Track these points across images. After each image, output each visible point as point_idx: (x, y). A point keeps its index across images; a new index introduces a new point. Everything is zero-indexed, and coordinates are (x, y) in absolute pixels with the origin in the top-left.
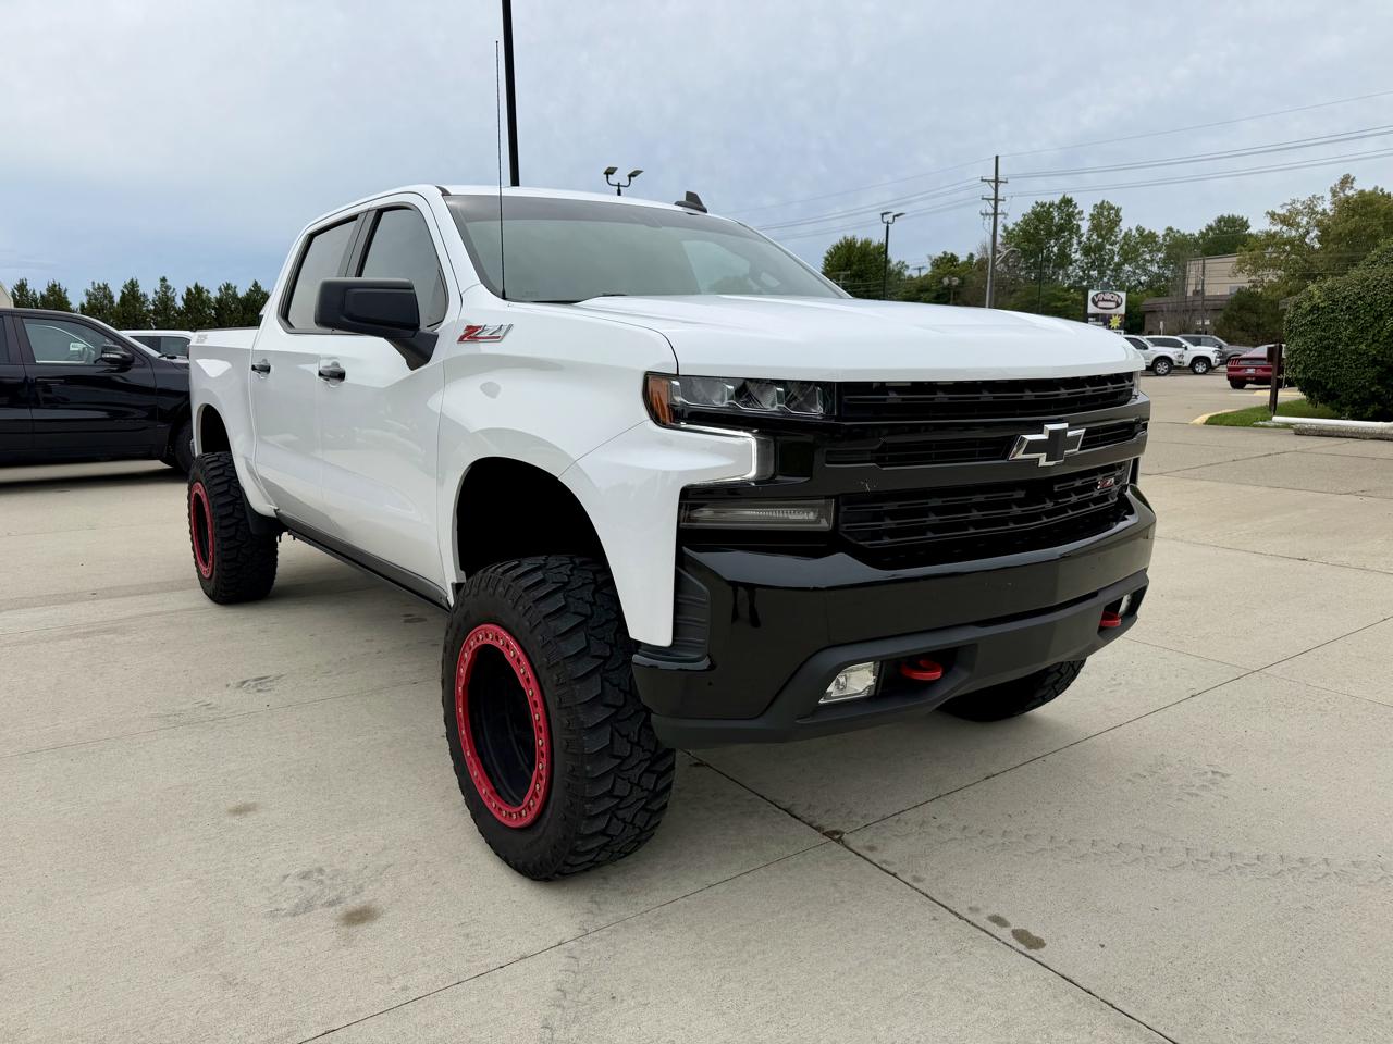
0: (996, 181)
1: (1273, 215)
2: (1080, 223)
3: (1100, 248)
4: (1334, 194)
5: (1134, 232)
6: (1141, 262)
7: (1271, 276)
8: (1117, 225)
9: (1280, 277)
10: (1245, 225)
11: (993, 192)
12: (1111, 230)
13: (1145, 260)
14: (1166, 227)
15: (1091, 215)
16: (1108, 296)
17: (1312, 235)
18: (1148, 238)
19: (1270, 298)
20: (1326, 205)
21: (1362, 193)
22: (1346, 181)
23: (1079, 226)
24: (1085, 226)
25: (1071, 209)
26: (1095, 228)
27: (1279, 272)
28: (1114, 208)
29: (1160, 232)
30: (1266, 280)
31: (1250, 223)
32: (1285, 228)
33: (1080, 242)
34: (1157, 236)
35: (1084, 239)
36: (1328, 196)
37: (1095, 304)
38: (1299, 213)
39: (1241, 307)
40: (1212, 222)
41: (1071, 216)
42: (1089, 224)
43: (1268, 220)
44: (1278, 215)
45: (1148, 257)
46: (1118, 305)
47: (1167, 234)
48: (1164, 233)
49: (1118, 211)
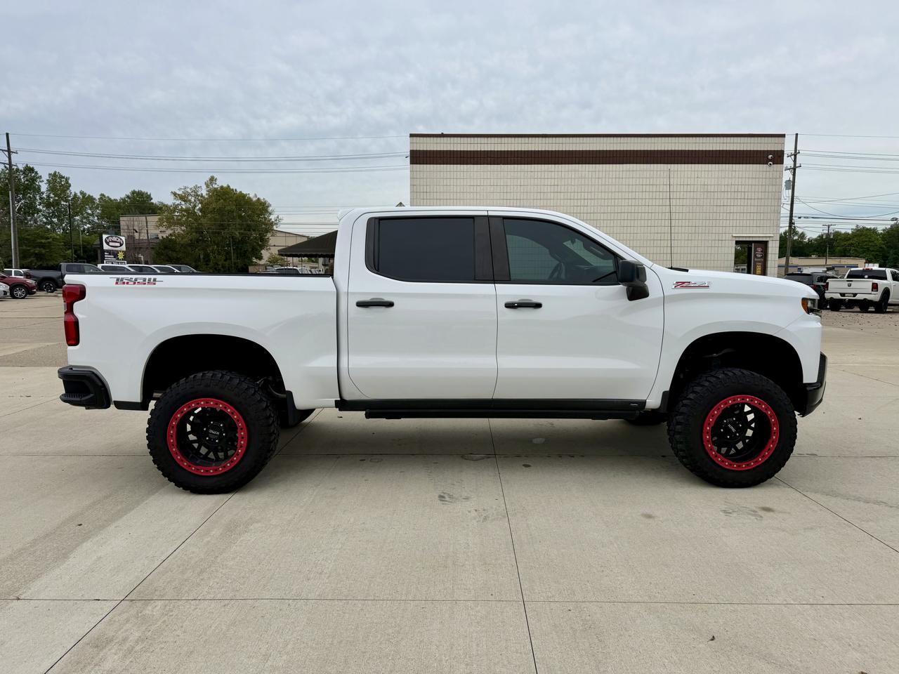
0: (9, 151)
1: (175, 194)
2: (40, 184)
3: (57, 203)
4: (207, 186)
5: (79, 194)
6: (85, 215)
7: (179, 230)
8: (68, 189)
9: (183, 231)
10: (149, 197)
11: (7, 159)
12: (64, 191)
13: (88, 214)
14: (100, 194)
15: (47, 180)
16: (115, 239)
17: (198, 208)
18: (88, 200)
19: (182, 243)
20: (204, 192)
21: (222, 187)
22: (212, 179)
23: (39, 186)
24: (44, 187)
25: (33, 175)
26: (52, 188)
27: (183, 228)
28: (64, 177)
29: (97, 196)
30: (176, 232)
31: (152, 196)
32: (183, 203)
33: (41, 198)
34: (95, 199)
35: (44, 196)
36: (204, 187)
37: (108, 244)
38: (189, 194)
39: (166, 248)
40: (128, 193)
41: (33, 180)
42: (46, 186)
43: (172, 197)
44: (179, 195)
45: (90, 212)
46: (121, 245)
47: (101, 198)
48: (99, 197)
49: (67, 179)
